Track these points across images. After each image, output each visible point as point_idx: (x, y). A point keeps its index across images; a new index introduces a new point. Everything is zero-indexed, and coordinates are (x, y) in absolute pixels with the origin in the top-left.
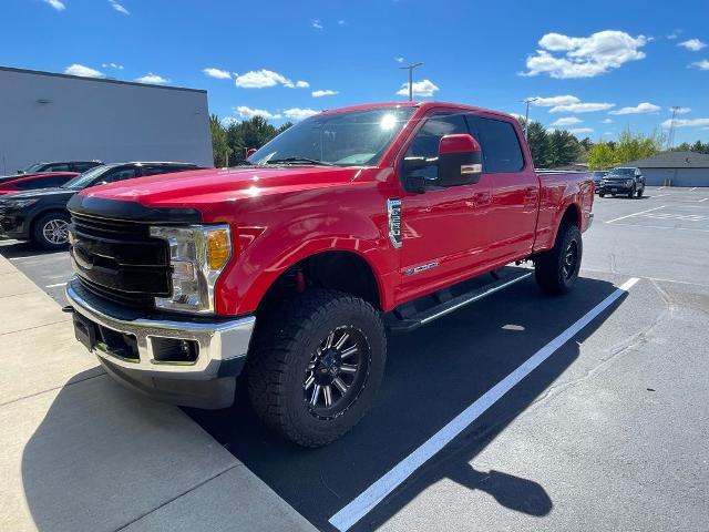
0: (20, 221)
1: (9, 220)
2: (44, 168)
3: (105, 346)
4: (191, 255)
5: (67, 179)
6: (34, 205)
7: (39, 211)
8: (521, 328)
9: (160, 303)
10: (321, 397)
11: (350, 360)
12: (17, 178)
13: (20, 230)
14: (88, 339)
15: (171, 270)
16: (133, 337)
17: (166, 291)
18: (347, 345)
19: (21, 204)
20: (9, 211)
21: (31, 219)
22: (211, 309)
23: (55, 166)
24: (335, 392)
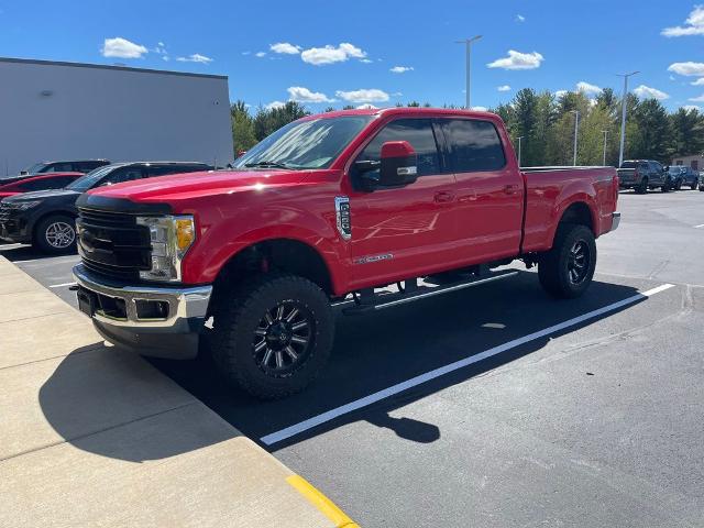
0: (23, 223)
1: (13, 222)
2: (47, 168)
3: (102, 312)
4: (166, 239)
5: (71, 179)
6: (38, 206)
7: (41, 214)
8: (501, 326)
9: (144, 275)
10: (273, 359)
11: (300, 333)
12: (21, 179)
13: (23, 233)
14: (89, 307)
15: (151, 249)
16: (123, 301)
17: (148, 266)
18: (297, 319)
19: (25, 206)
20: (14, 213)
21: (34, 221)
22: (179, 278)
23: (59, 166)
24: (286, 357)
